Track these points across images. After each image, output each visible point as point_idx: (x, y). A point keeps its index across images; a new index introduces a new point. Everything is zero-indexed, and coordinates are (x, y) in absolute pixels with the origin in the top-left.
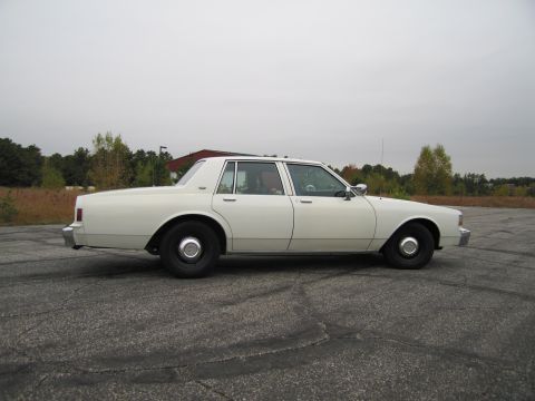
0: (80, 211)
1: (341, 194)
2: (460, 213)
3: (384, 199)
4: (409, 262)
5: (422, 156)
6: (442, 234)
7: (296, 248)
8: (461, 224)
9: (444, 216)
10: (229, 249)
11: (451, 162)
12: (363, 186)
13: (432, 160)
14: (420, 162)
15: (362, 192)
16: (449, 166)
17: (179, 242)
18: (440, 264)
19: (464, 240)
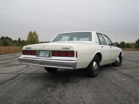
5: (29, 34)
11: (38, 36)
14: (29, 36)
16: (38, 38)
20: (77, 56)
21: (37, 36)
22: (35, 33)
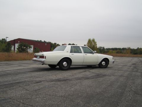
0: (45, 57)
1: (92, 53)
2: (112, 57)
3: (99, 54)
4: (104, 67)
5: (88, 41)
6: (110, 61)
7: (84, 64)
8: (113, 59)
9: (110, 57)
10: (72, 64)
12: (96, 51)
13: (91, 43)
15: (95, 53)
16: (96, 45)
17: (63, 63)
18: (109, 68)
19: (113, 62)
20: (45, 58)
21: (95, 43)
22: (93, 40)
